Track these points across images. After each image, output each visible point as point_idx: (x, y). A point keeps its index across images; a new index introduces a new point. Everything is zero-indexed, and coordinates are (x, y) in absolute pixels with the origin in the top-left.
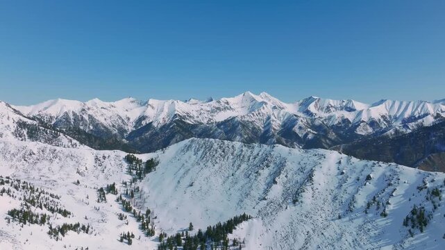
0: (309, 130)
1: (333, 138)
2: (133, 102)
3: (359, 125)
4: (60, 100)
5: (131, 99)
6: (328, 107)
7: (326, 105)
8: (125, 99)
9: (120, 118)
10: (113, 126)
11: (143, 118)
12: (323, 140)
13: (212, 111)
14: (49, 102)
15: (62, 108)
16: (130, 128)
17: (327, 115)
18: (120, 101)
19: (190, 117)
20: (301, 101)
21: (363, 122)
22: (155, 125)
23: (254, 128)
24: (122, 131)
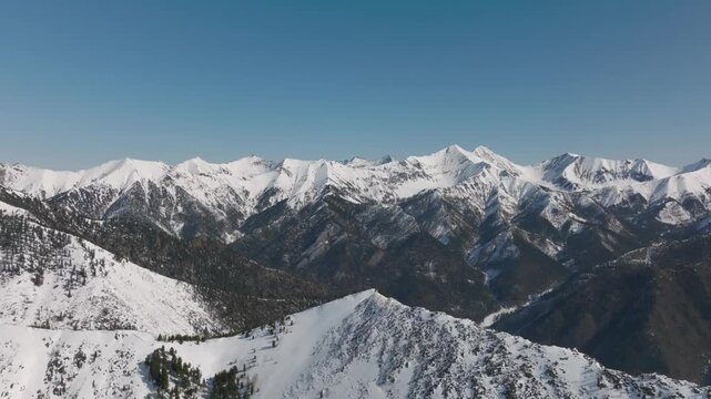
0: (571, 215)
1: (618, 231)
2: (257, 163)
3: (664, 206)
4: (129, 161)
5: (255, 159)
6: (599, 173)
7: (595, 169)
8: (244, 159)
9: (232, 191)
10: (220, 206)
11: (271, 192)
12: (602, 236)
13: (392, 180)
14: (111, 164)
15: (131, 175)
16: (249, 209)
17: (600, 187)
18: (236, 163)
19: (353, 190)
20: (547, 162)
21: (671, 200)
22: (291, 204)
23: (468, 211)
24: (234, 214)
